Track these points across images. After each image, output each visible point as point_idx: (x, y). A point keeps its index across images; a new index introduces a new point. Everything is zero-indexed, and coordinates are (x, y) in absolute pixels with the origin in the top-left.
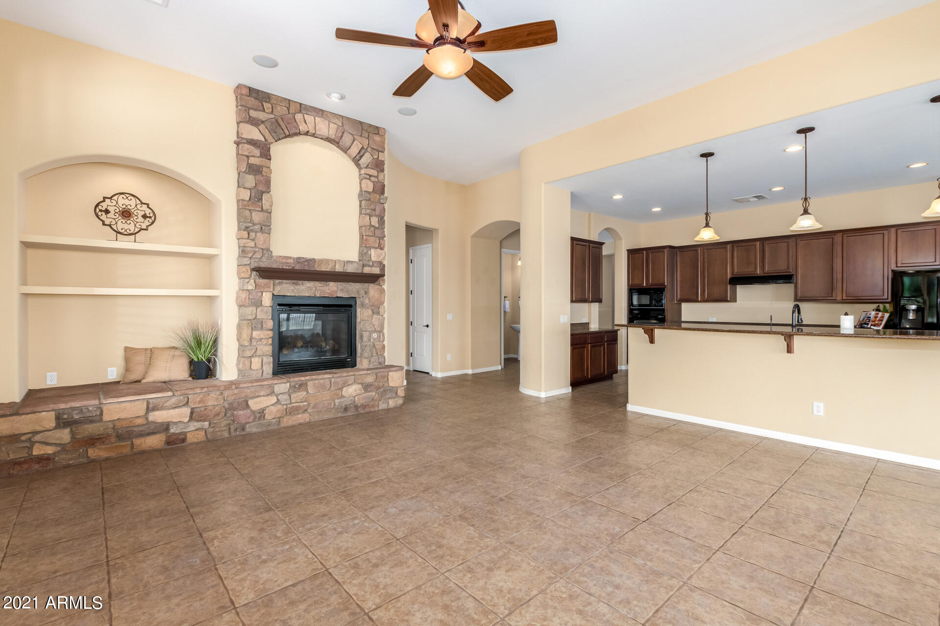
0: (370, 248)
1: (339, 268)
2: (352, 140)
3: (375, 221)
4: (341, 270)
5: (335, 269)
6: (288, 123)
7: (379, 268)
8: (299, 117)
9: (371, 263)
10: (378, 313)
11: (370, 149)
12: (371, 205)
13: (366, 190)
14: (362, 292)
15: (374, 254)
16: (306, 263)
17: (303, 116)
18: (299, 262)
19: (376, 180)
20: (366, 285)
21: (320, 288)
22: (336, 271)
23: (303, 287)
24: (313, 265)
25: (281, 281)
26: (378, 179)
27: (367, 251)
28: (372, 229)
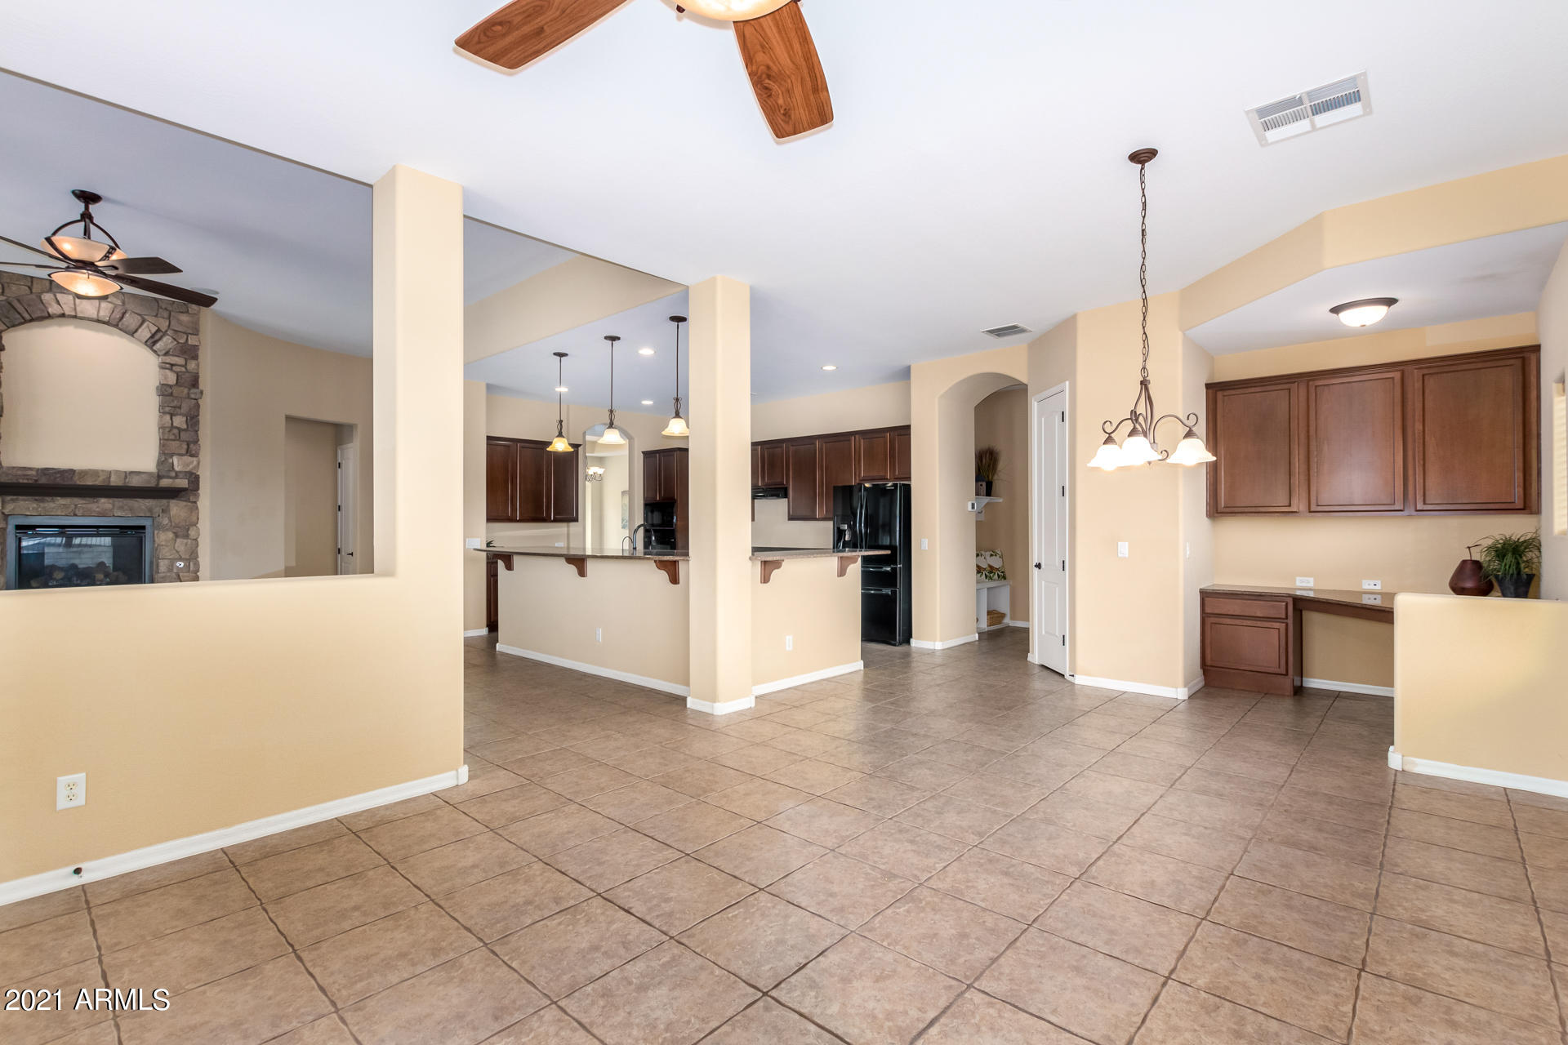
0: (172, 455)
1: (115, 481)
2: (141, 321)
3: (179, 421)
4: (120, 483)
5: (109, 481)
6: (29, 305)
7: (187, 481)
8: (47, 297)
9: (173, 474)
10: (187, 536)
11: (172, 332)
12: (173, 401)
13: (165, 383)
14: (157, 510)
15: (178, 463)
16: (59, 475)
17: (55, 296)
18: (45, 474)
19: (183, 369)
20: (164, 501)
21: (84, 506)
22: (112, 484)
23: (52, 505)
24: (70, 476)
25: (15, 497)
26: (186, 368)
27: (166, 459)
28: (176, 431)
